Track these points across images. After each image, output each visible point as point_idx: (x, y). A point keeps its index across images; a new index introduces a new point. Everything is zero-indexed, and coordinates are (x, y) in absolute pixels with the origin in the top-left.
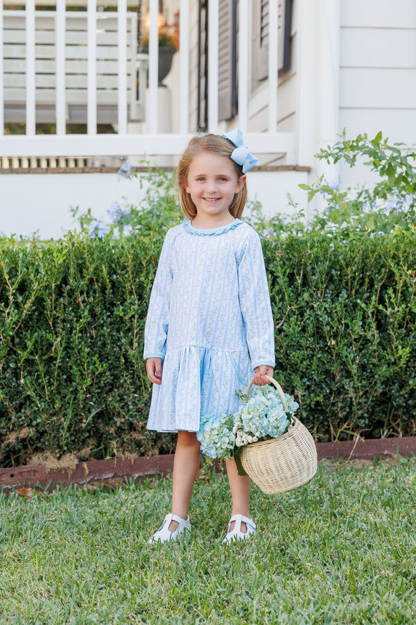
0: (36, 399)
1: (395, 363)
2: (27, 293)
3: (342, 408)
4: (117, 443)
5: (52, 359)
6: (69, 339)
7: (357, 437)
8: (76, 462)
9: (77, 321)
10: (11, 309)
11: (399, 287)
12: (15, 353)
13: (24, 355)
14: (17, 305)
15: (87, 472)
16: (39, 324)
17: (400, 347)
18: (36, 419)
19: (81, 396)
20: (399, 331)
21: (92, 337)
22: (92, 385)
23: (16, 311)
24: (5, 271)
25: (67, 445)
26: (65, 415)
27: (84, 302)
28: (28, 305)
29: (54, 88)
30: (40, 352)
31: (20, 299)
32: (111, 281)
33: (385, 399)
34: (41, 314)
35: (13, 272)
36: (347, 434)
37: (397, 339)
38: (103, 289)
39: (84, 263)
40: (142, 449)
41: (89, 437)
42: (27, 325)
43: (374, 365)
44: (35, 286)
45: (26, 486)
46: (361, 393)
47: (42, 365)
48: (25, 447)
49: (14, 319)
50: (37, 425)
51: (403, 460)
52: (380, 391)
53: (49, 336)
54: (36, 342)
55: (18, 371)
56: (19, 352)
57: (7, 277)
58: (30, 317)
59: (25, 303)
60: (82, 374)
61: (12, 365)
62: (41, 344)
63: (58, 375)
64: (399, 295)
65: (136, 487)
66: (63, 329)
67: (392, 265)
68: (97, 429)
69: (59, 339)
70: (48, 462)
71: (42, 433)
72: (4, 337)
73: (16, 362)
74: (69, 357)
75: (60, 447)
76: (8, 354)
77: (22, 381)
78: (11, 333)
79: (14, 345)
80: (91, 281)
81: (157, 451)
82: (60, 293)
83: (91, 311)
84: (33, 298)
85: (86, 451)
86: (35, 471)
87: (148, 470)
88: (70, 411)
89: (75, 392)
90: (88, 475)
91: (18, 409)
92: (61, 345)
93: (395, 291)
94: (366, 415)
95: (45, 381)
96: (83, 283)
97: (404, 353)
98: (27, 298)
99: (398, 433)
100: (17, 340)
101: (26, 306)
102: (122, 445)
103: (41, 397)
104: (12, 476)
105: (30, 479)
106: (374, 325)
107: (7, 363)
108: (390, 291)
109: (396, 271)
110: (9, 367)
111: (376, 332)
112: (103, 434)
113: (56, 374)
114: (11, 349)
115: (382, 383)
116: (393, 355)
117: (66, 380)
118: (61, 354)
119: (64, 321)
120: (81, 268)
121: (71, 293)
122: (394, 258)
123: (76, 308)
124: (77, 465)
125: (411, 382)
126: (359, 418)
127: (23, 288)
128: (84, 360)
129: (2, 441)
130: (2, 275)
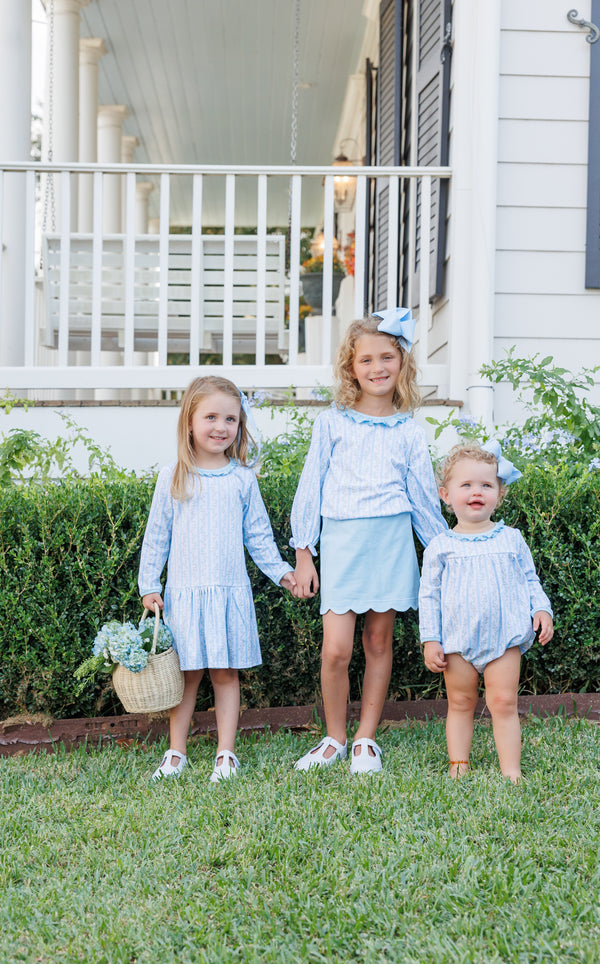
2: (131, 530)
10: (113, 547)
12: (117, 594)
13: (126, 596)
14: (121, 544)
23: (118, 549)
24: (109, 507)
28: (132, 543)
31: (124, 537)
35: (116, 510)
40: (251, 700)
42: (131, 564)
44: (141, 524)
45: (128, 737)
49: (116, 558)
51: (536, 720)
55: (120, 613)
56: (122, 593)
57: (109, 513)
58: (134, 556)
59: (129, 542)
61: (114, 607)
64: (532, 538)
65: (241, 740)
67: (524, 505)
72: (106, 577)
73: (117, 604)
76: (110, 595)
78: (112, 573)
79: (116, 585)
81: (268, 704)
84: (137, 536)
86: (136, 721)
87: (257, 724)
98: (132, 536)
99: (532, 690)
100: (120, 581)
101: (130, 545)
104: (112, 725)
105: (132, 729)
107: (108, 604)
110: (110, 608)
114: (113, 590)
122: (527, 498)
129: (103, 688)
130: (105, 512)
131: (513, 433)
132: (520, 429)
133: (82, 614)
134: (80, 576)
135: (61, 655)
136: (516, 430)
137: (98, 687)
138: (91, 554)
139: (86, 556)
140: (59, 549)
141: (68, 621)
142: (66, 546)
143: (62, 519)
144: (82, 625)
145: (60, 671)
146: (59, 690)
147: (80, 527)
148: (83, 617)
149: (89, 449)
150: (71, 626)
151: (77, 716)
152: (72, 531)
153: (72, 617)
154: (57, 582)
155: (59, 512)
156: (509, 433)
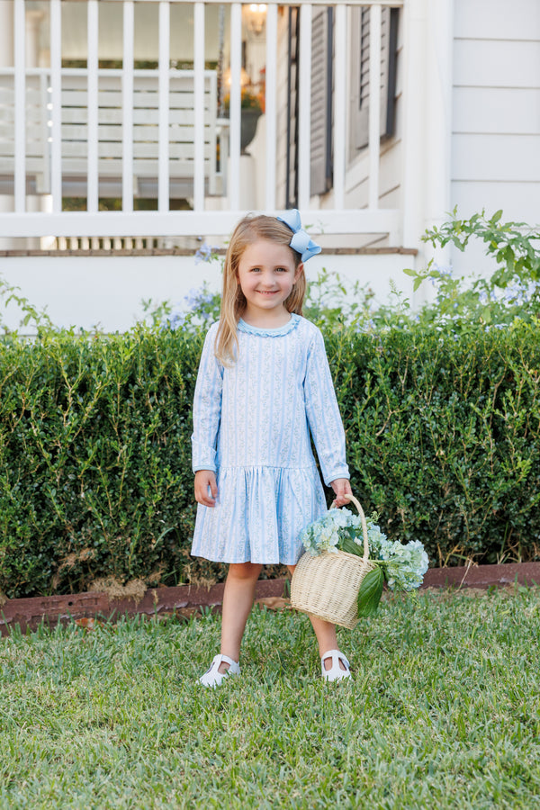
0: (99, 516)
1: (513, 477)
2: (89, 394)
3: (452, 528)
4: (191, 567)
5: (116, 470)
6: (136, 446)
7: (469, 562)
8: (144, 588)
9: (146, 426)
10: (70, 412)
11: (519, 389)
12: (74, 462)
13: (85, 465)
14: (77, 408)
15: (157, 600)
16: (102, 430)
17: (520, 458)
18: (98, 538)
19: (150, 513)
20: (519, 440)
21: (163, 445)
22: (162, 500)
23: (76, 414)
24: (64, 369)
25: (133, 569)
26: (131, 535)
27: (153, 404)
28: (90, 407)
29: (120, 158)
30: (103, 462)
31: (80, 401)
32: (185, 381)
33: (503, 518)
34: (104, 418)
35: (73, 370)
36: (458, 559)
37: (516, 449)
38: (176, 390)
39: (154, 360)
40: (220, 574)
41: (159, 560)
42: (88, 430)
43: (489, 479)
44: (98, 386)
45: (87, 616)
46: (474, 511)
47: (106, 476)
48: (86, 571)
49: (74, 424)
50: (100, 546)
51: (522, 589)
52: (496, 509)
53: (113, 444)
54: (99, 450)
55: (78, 483)
56: (79, 462)
57: (65, 376)
58: (92, 421)
59: (86, 406)
60: (152, 488)
61: (71, 477)
62: (105, 452)
63: (124, 488)
64: (519, 398)
65: (213, 618)
66: (130, 436)
67: (511, 363)
68: (169, 551)
69: (125, 447)
70: (111, 588)
71: (106, 556)
72: (62, 445)
73: (75, 473)
74: (137, 468)
75: (126, 572)
76: (67, 464)
77: (83, 495)
78: (70, 440)
79: (73, 453)
80: (162, 380)
82: (126, 395)
83: (162, 415)
84: (95, 400)
85: (155, 577)
86: (96, 599)
88: (137, 530)
89: (144, 508)
90: (158, 604)
91: (78, 528)
92: (127, 454)
93: (514, 393)
94: (479, 537)
95: (108, 495)
96: (154, 383)
97: (524, 465)
98: (89, 399)
99: (517, 558)
100: (77, 448)
101: (87, 409)
102: (197, 570)
103: (104, 514)
104: (70, 604)
105: (92, 608)
106: (489, 433)
107: (65, 474)
108: (509, 393)
109: (515, 370)
110: (67, 478)
111: (492, 441)
112: (175, 556)
113: (121, 487)
114: (70, 459)
115: (499, 500)
116: (512, 468)
117: (133, 495)
118: (127, 464)
119: (131, 426)
120: (150, 366)
121: (139, 394)
122: (513, 354)
123: (145, 411)
124: (145, 593)
125: (532, 499)
126: (471, 540)
127: (84, 388)
128: (153, 471)
129: (59, 564)
130: (59, 374)
131: (480, 285)
132: (488, 281)
133: (36, 485)
134: (34, 445)
135: (15, 530)
136: (483, 281)
137: (54, 563)
138: (46, 420)
139: (41, 421)
140: (11, 416)
141: (22, 494)
142: (18, 411)
143: (13, 382)
144: (36, 496)
145: (13, 547)
146: (13, 567)
147: (33, 392)
148: (38, 489)
149: (24, 309)
150: (25, 498)
151: (31, 595)
152: (25, 395)
153: (25, 488)
154: (9, 450)
155: (10, 374)
156: (476, 284)
